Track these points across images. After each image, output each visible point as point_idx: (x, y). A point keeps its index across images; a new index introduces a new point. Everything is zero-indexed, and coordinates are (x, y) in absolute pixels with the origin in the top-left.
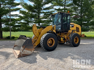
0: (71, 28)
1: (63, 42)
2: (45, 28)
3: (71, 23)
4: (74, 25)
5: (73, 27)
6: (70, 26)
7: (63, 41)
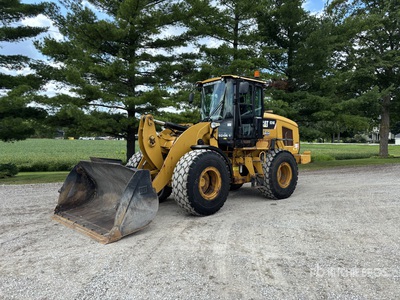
0: (265, 132)
1: (240, 182)
2: (184, 129)
3: (266, 115)
4: (275, 120)
5: (271, 127)
6: (262, 124)
7: (240, 177)
